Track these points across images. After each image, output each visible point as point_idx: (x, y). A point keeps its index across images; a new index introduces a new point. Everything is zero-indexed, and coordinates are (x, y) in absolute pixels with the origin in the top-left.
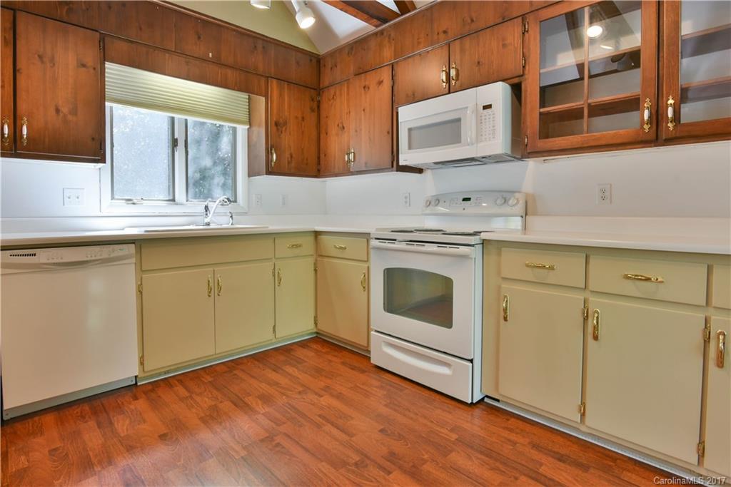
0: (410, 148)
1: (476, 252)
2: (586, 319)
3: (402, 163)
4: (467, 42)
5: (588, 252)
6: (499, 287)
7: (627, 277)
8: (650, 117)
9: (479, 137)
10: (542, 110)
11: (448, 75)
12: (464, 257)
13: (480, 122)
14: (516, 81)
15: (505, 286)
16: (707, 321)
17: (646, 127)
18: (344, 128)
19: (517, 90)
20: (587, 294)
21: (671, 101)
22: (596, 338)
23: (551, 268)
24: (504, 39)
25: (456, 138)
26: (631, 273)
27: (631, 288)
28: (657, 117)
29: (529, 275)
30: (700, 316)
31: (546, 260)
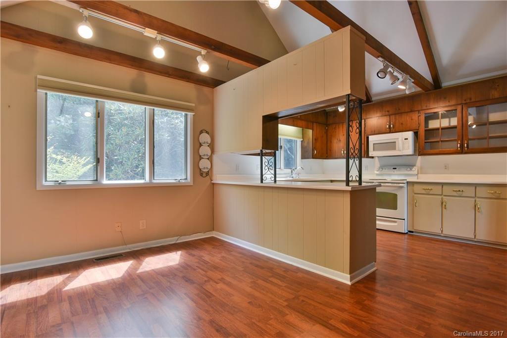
0: (374, 150)
1: (405, 185)
2: (442, 204)
3: (370, 155)
4: (397, 116)
5: (443, 184)
6: (413, 196)
7: (454, 191)
8: (460, 146)
9: (403, 148)
10: (426, 141)
11: (390, 126)
12: (402, 187)
13: (403, 144)
14: (416, 131)
15: (416, 195)
16: (475, 201)
17: (459, 149)
18: (340, 140)
19: (416, 134)
20: (442, 196)
21: (466, 142)
22: (445, 209)
23: (431, 189)
24: (412, 117)
25: (394, 148)
26: (455, 190)
27: (455, 194)
28: (462, 146)
29: (424, 192)
30: (474, 199)
31: (430, 187)
